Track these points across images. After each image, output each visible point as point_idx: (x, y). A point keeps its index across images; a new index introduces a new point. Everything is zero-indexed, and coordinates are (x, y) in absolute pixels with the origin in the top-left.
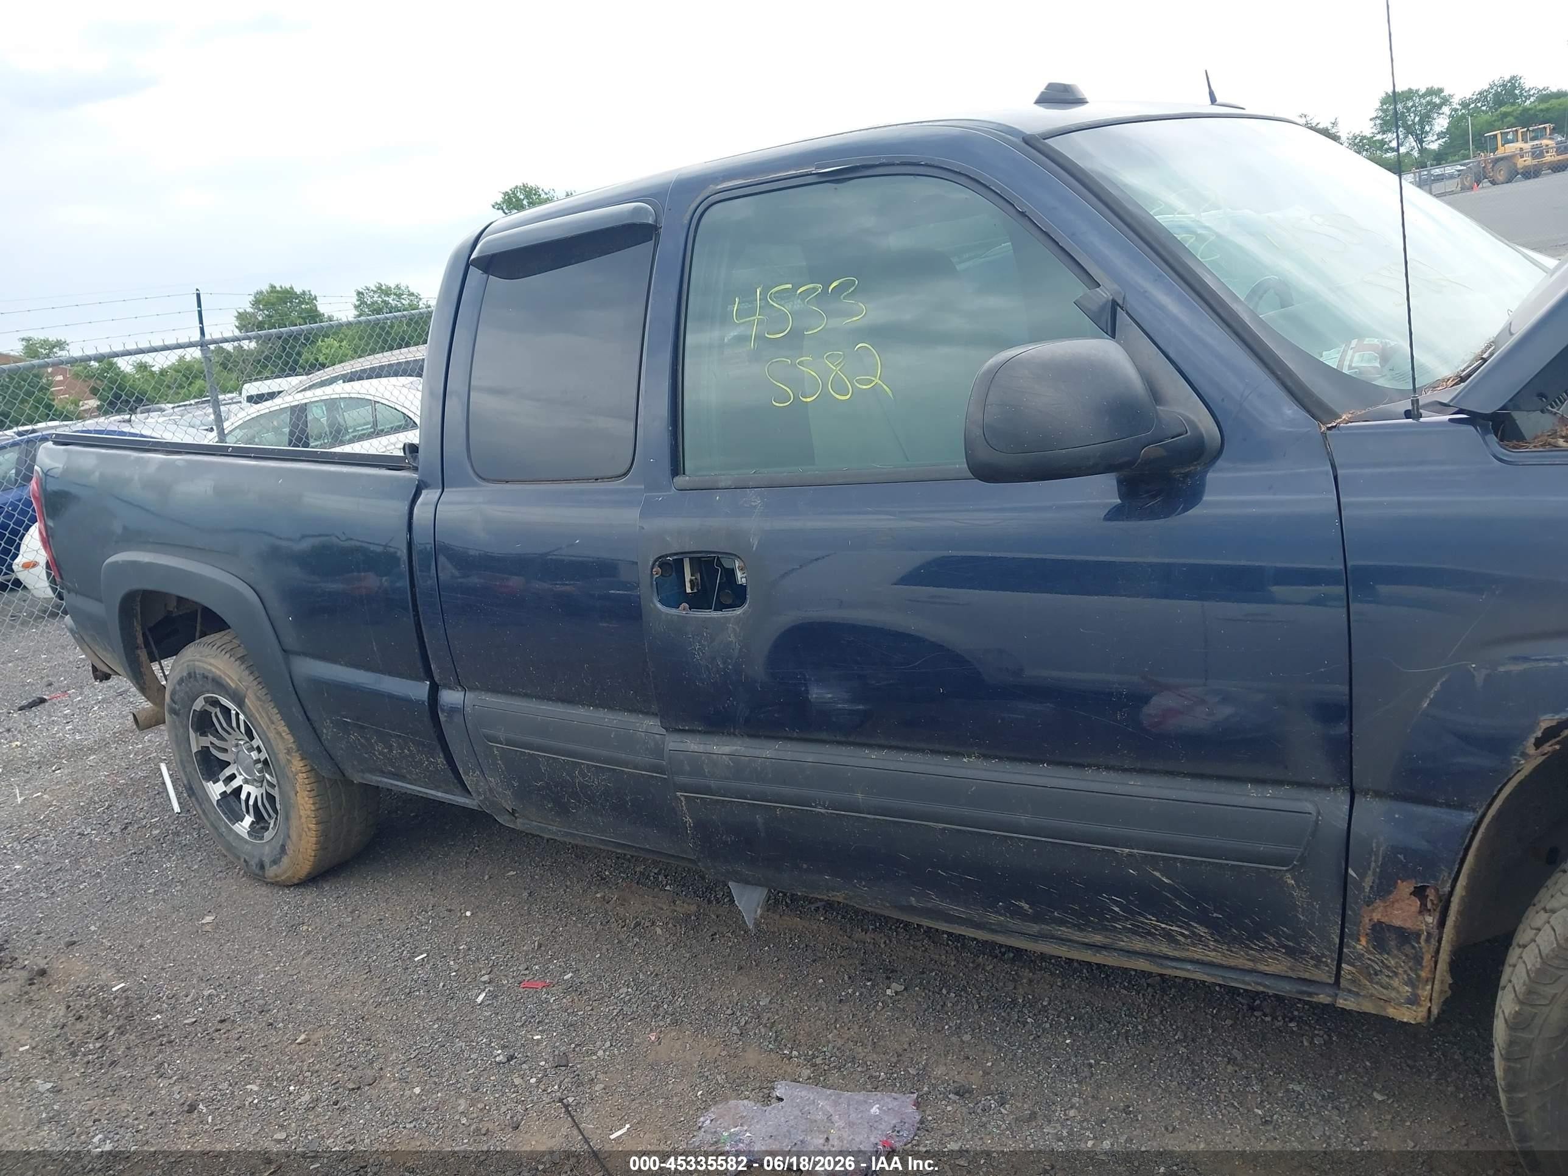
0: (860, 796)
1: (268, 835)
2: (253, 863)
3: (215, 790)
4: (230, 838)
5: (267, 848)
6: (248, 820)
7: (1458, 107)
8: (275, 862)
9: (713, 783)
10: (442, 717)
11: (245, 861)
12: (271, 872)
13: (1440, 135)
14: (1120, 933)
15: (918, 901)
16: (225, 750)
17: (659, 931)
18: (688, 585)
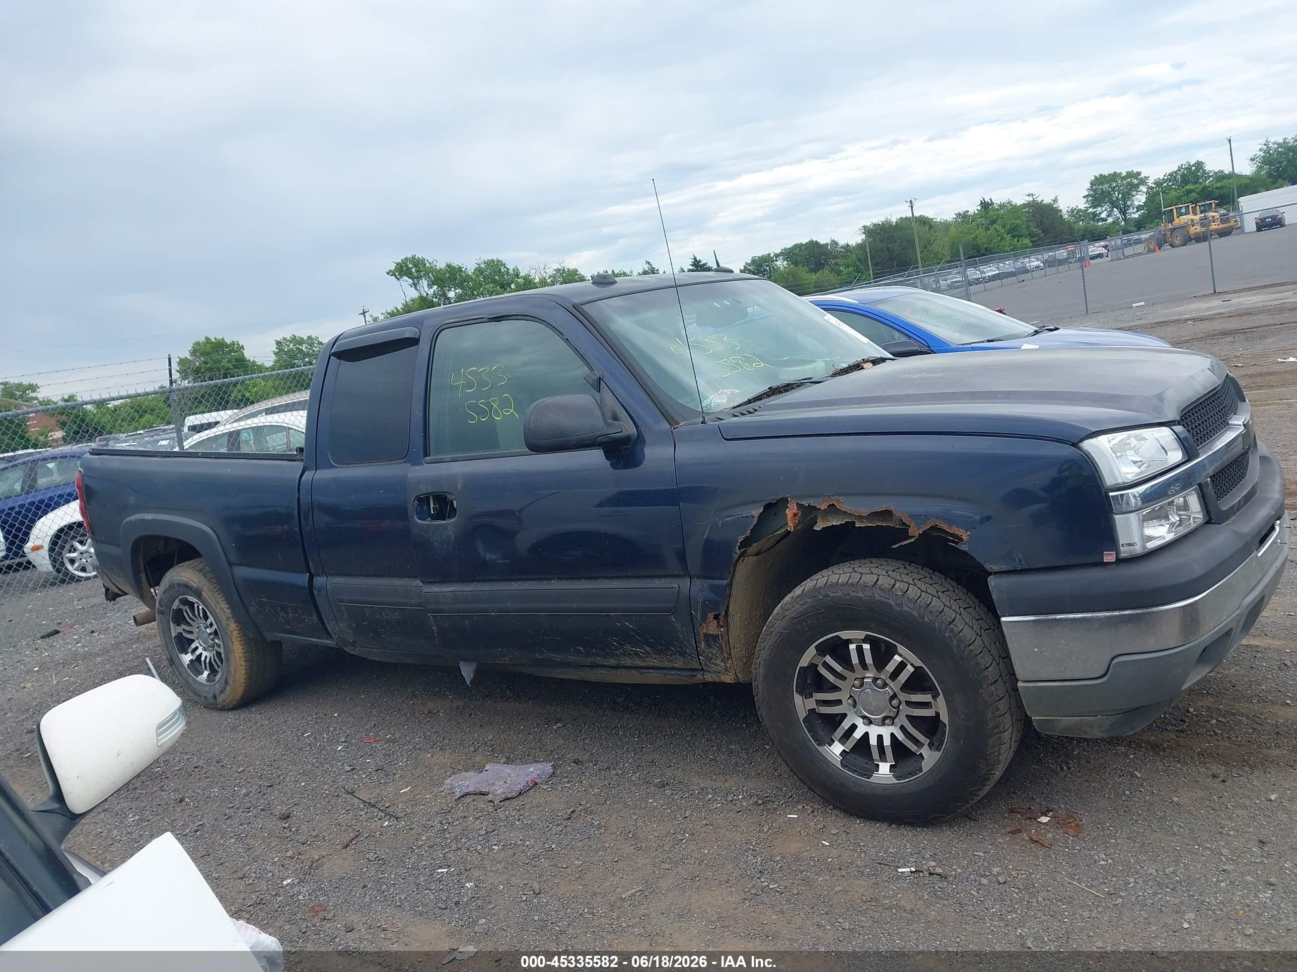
0: (509, 604)
1: (217, 678)
2: (210, 696)
3: (187, 658)
4: (196, 686)
5: (217, 685)
6: (206, 673)
7: (1153, 185)
8: (222, 692)
9: (445, 607)
10: (315, 593)
11: (205, 697)
12: (220, 699)
13: (1139, 208)
14: (619, 656)
15: (539, 655)
16: (192, 632)
17: (441, 714)
18: (432, 510)
